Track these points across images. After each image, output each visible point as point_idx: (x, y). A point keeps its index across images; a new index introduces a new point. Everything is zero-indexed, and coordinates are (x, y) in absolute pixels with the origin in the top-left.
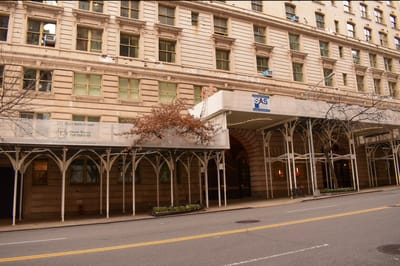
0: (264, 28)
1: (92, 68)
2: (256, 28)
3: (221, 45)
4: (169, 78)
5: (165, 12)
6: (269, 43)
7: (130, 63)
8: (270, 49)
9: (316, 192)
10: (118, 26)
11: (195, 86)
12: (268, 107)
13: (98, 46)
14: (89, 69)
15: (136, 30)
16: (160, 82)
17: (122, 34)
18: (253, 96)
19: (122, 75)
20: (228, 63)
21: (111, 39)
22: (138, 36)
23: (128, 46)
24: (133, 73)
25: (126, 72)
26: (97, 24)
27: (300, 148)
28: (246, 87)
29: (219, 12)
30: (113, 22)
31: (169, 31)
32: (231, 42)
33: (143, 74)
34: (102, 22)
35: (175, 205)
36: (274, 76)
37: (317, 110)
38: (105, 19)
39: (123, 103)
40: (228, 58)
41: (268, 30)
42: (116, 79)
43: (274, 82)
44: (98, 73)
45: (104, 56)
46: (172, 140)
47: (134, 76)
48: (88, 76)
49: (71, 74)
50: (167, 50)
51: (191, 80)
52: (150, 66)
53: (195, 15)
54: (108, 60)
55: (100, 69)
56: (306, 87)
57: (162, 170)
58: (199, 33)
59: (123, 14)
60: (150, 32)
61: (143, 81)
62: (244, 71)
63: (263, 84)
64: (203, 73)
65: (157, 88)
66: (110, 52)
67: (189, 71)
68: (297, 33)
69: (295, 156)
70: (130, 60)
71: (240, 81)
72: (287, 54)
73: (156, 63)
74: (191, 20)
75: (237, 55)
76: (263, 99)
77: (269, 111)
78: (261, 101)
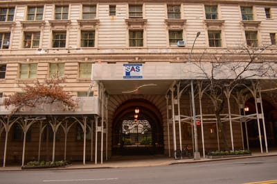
1: (30, 59)
3: (134, 27)
5: (88, 10)
7: (57, 52)
10: (50, 27)
12: (140, 74)
13: (36, 43)
14: (28, 60)
15: (64, 27)
16: (80, 63)
17: (54, 32)
18: (124, 65)
19: (51, 61)
20: (142, 40)
21: (46, 37)
22: (65, 32)
23: (59, 40)
24: (59, 59)
25: (54, 59)
26: (36, 28)
30: (48, 24)
32: (144, 23)
33: (66, 59)
36: (187, 46)
38: (42, 24)
40: (142, 36)
41: (183, 6)
44: (34, 62)
45: (40, 50)
47: (60, 61)
48: (30, 65)
49: (17, 65)
50: (88, 39)
51: (104, 58)
52: (72, 52)
53: (112, 7)
54: (42, 52)
55: (36, 59)
58: (115, 20)
59: (56, 18)
60: (74, 27)
61: (66, 64)
62: (156, 45)
63: (173, 54)
64: (116, 51)
65: (76, 68)
66: (44, 46)
67: (104, 52)
68: (215, 4)
69: (182, 118)
70: (58, 50)
71: (150, 54)
72: (202, 24)
73: (77, 49)
74: (108, 12)
75: (148, 32)
76: (135, 67)
77: (142, 77)
78: (133, 69)
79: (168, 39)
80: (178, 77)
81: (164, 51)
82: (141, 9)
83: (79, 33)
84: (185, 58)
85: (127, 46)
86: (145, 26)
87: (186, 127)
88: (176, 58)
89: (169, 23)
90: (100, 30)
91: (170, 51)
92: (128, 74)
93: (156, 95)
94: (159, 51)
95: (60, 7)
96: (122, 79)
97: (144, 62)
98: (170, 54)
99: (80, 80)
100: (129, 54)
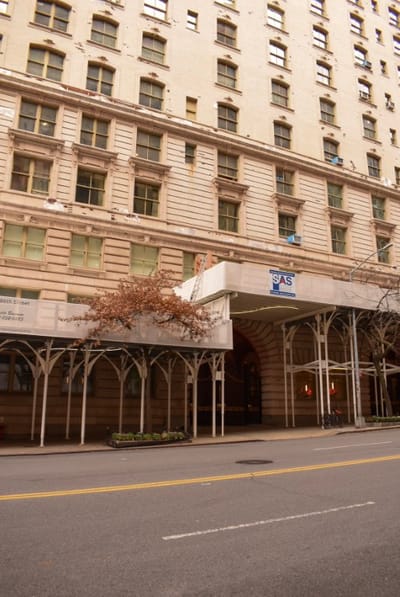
0: (292, 173)
1: (33, 218)
2: (279, 172)
3: (226, 195)
4: (147, 239)
5: (146, 141)
6: (298, 194)
7: (90, 214)
8: (299, 204)
9: (359, 421)
10: (75, 158)
11: (185, 252)
12: (292, 289)
13: (43, 185)
14: (27, 218)
15: (102, 164)
16: (132, 243)
17: (81, 170)
18: (271, 271)
19: (77, 230)
20: (236, 221)
21: (64, 176)
22: (105, 175)
23: (89, 188)
24: (94, 229)
25: (84, 227)
26: (44, 153)
27: (338, 353)
28: (262, 258)
29: (226, 146)
30: (69, 151)
31: (150, 169)
32: (242, 190)
33: (109, 231)
34: (52, 151)
35: (145, 432)
36: (303, 245)
37: (365, 297)
38: (57, 147)
39: (76, 273)
40: (236, 214)
41: (298, 175)
42: (67, 235)
43: (302, 253)
44: (41, 225)
45: (52, 201)
46: (147, 332)
47: (95, 234)
48: (26, 229)
49: (0, 225)
50: (146, 198)
51: (178, 243)
52: (119, 219)
53: (190, 148)
54: (57, 207)
55: (44, 220)
56: (351, 263)
57: (129, 376)
58: (195, 175)
59: (83, 140)
60: (122, 169)
62: (260, 235)
63: (286, 255)
64: (198, 234)
65: (128, 253)
66: (61, 196)
67: (176, 230)
68: (340, 183)
69: (330, 365)
70: (91, 209)
71: (252, 249)
73: (129, 216)
74: (184, 155)
75: (249, 210)
76: (285, 277)
77: (294, 295)
78: (282, 280)
79: (277, 227)
81: (271, 248)
82: (236, 164)
85: (215, 226)
86: (243, 198)
88: (288, 263)
89: (279, 200)
91: (280, 249)
92: (276, 287)
94: (264, 246)
96: (269, 294)
98: (282, 254)
100: (221, 243)
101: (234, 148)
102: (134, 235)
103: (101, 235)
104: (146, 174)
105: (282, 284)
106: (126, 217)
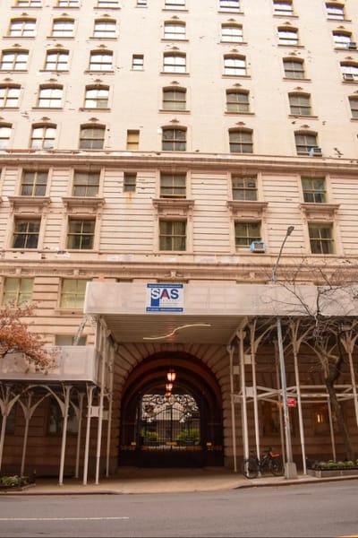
3: (169, 214)
4: (76, 272)
5: (84, 180)
7: (20, 257)
10: (11, 210)
12: (179, 303)
15: (36, 210)
16: (63, 279)
17: (17, 219)
18: (148, 286)
19: (7, 273)
20: (184, 239)
21: (1, 227)
22: (39, 219)
23: (26, 233)
24: (23, 270)
25: (13, 270)
30: (8, 204)
32: (188, 206)
33: (38, 270)
36: (269, 251)
40: (184, 232)
43: (267, 261)
47: (24, 275)
50: (81, 234)
51: (111, 271)
52: (49, 257)
53: (130, 177)
58: (133, 201)
59: (24, 193)
60: (55, 211)
61: (37, 280)
62: (210, 249)
63: (243, 265)
64: (134, 259)
65: (56, 288)
67: (109, 258)
68: (320, 175)
70: (22, 253)
71: (198, 265)
72: (297, 211)
73: (59, 252)
74: (122, 185)
75: (196, 225)
76: (169, 290)
77: (182, 310)
78: (165, 294)
79: (232, 237)
80: (253, 311)
81: (226, 260)
82: (184, 182)
83: (65, 222)
84: (265, 275)
85: (156, 249)
86: (190, 213)
87: (268, 411)
88: (247, 274)
89: (234, 208)
90: (105, 217)
91: (237, 260)
92: (155, 302)
93: (210, 346)
94: (215, 260)
95: (32, 172)
96: (144, 312)
97: (187, 281)
98: (238, 265)
99: (61, 313)
100: (158, 264)
101: (179, 166)
102: (62, 270)
103: (31, 275)
104: (79, 210)
105: (165, 299)
106: (56, 255)
